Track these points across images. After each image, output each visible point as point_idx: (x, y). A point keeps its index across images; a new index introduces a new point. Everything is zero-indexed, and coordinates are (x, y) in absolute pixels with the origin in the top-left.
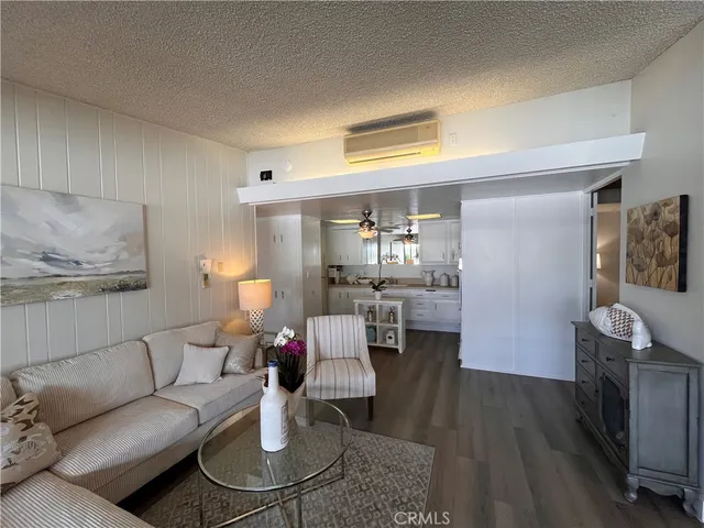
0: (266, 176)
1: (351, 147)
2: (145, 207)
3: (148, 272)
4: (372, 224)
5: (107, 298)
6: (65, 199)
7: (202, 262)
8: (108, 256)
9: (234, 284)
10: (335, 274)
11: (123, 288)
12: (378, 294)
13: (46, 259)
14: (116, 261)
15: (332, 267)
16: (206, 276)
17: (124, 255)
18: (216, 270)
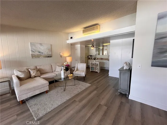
0: (71, 38)
1: (84, 32)
2: (51, 45)
3: (52, 55)
4: (93, 46)
5: (47, 58)
6: (41, 44)
7: (60, 53)
8: (46, 52)
9: (66, 57)
10: (90, 57)
11: (48, 57)
12: (95, 60)
13: (39, 52)
14: (47, 53)
15: (89, 55)
16: (61, 56)
17: (48, 52)
18: (63, 55)
